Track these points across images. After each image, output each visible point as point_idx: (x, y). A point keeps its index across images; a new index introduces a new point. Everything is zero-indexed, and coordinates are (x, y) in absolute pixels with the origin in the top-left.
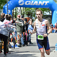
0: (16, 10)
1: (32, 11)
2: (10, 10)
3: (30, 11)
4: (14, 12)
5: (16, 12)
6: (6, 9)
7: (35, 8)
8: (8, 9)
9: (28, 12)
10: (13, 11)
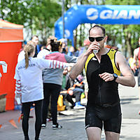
0: (81, 30)
2: (69, 29)
3: (112, 32)
4: (77, 35)
5: (82, 33)
6: (61, 28)
8: (65, 29)
10: (74, 31)
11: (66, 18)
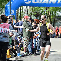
0: (21, 9)
1: (41, 11)
3: (39, 11)
4: (18, 13)
5: (21, 12)
6: (9, 8)
7: (45, 7)
8: (11, 9)
9: (36, 12)
10: (17, 11)
11: (12, 3)
